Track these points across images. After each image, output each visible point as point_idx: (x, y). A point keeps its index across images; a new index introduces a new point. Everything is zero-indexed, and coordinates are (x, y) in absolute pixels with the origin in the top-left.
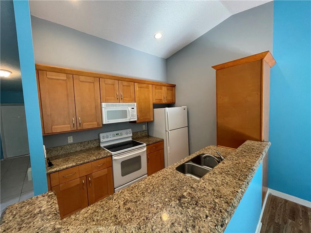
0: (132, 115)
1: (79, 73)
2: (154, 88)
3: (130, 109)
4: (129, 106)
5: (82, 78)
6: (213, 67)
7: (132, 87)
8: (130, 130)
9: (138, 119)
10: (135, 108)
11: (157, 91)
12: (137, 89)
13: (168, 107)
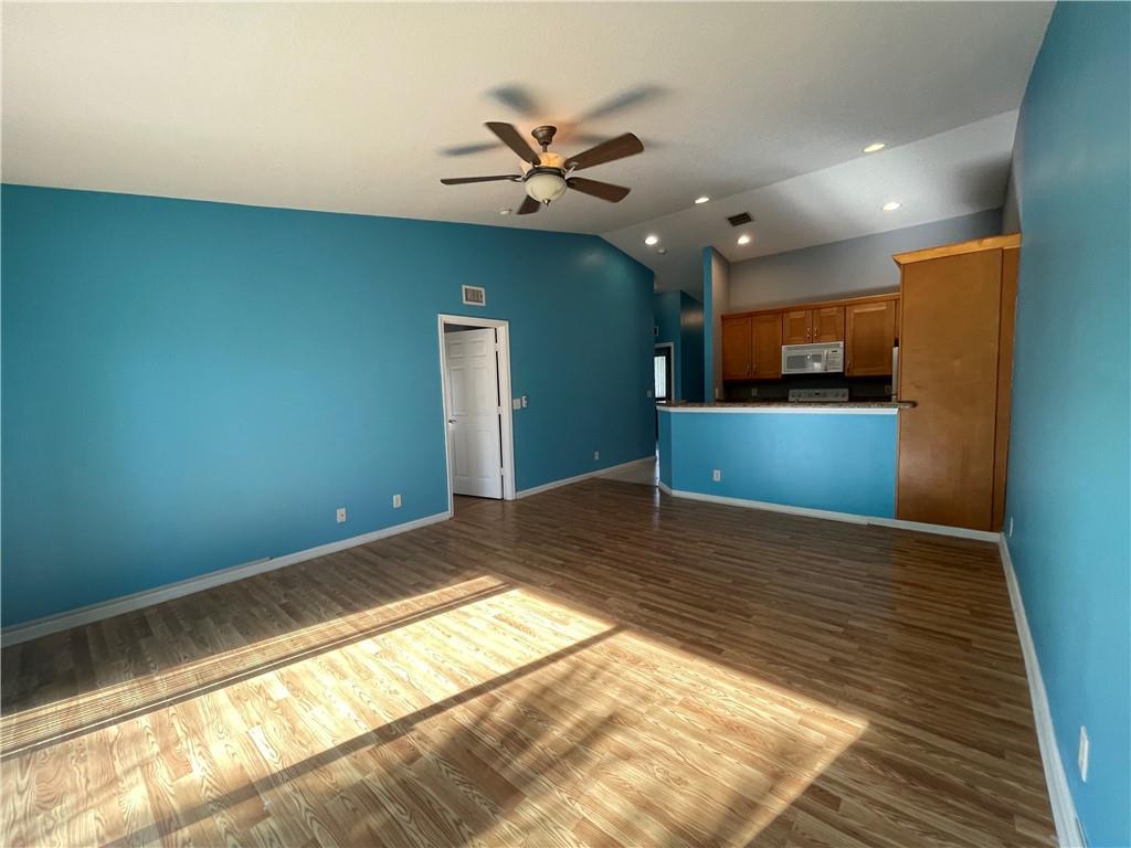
0: (833, 363)
1: (757, 314)
4: (825, 347)
5: (761, 318)
8: (846, 390)
9: (848, 370)
10: (840, 351)
12: (851, 316)
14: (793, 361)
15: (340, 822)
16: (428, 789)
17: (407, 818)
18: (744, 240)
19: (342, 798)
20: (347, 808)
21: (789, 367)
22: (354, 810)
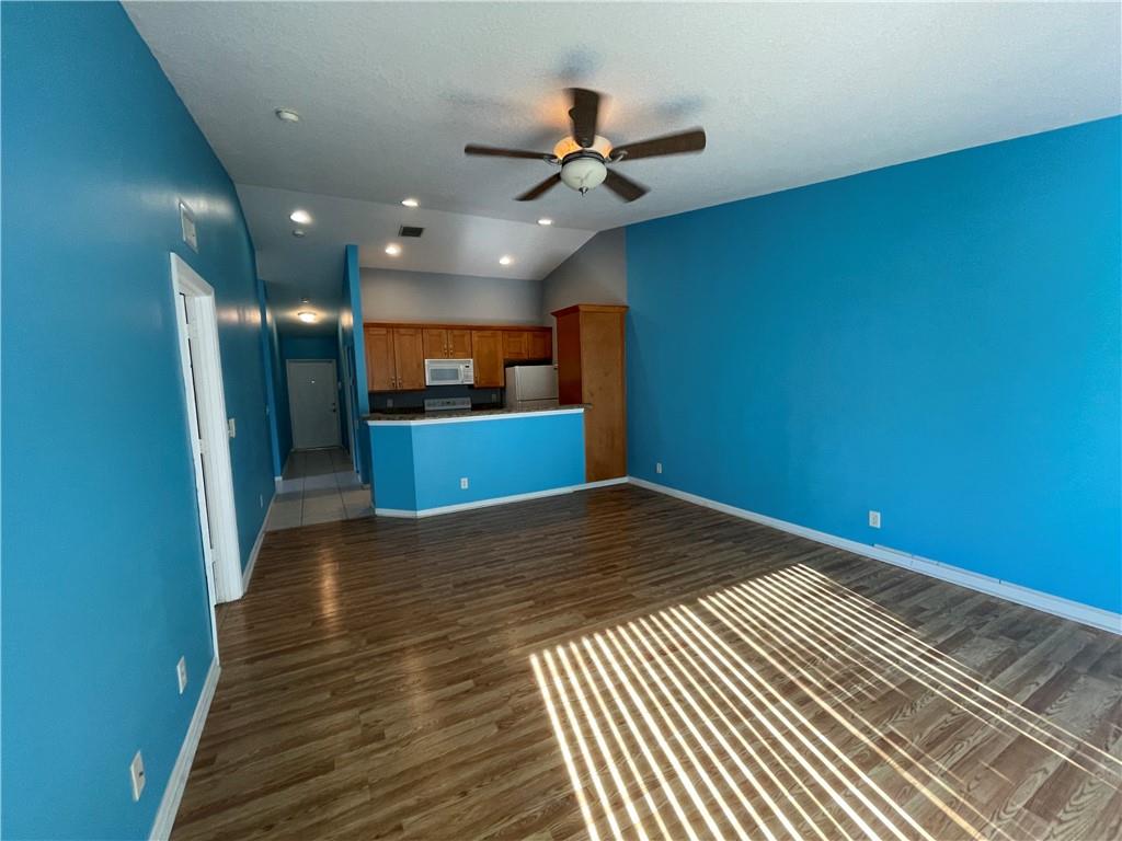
0: (467, 377)
1: (399, 326)
2: (506, 336)
3: (462, 367)
4: (461, 362)
5: (402, 331)
6: (553, 314)
7: (467, 338)
8: (469, 399)
9: (476, 382)
10: (471, 367)
11: (511, 339)
12: (475, 339)
13: (520, 365)
14: (437, 374)
15: (995, 790)
16: (930, 729)
17: (965, 743)
18: (393, 250)
19: (969, 790)
20: (978, 785)
21: (433, 379)
22: (977, 779)
